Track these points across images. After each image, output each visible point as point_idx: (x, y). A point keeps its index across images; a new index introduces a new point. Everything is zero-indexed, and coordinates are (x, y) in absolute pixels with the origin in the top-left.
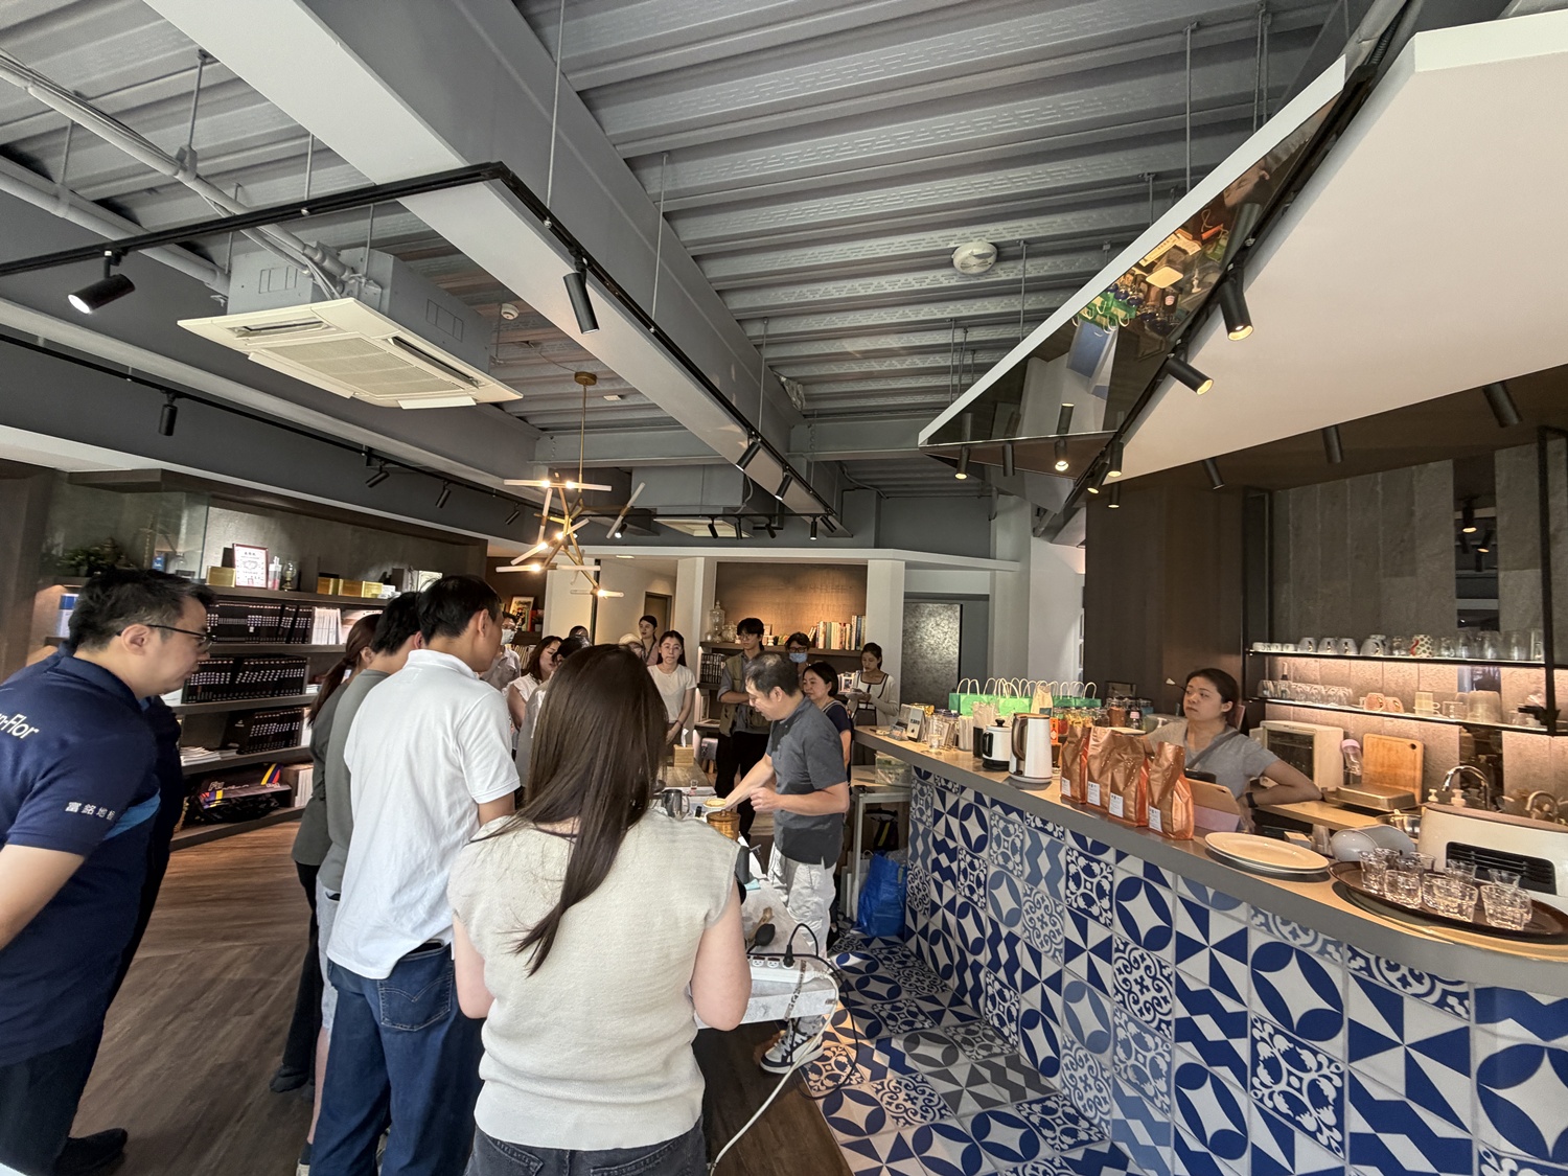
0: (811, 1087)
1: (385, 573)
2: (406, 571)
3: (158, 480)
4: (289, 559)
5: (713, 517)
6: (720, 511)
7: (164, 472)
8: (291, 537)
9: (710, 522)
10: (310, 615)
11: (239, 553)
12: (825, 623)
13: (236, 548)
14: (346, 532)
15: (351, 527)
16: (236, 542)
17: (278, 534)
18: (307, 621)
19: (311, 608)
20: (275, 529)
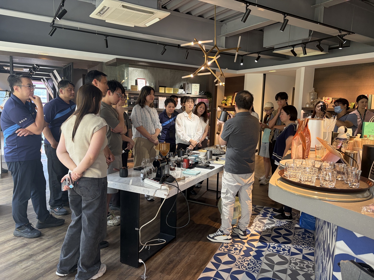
0: (219, 249)
1: (181, 85)
2: (186, 84)
3: (116, 61)
4: (152, 82)
5: (293, 46)
7: (117, 58)
8: (153, 75)
9: (293, 49)
10: (157, 99)
11: (139, 81)
13: (138, 79)
14: (168, 72)
15: (170, 70)
16: (138, 78)
17: (149, 74)
18: (157, 101)
19: (158, 97)
20: (148, 73)
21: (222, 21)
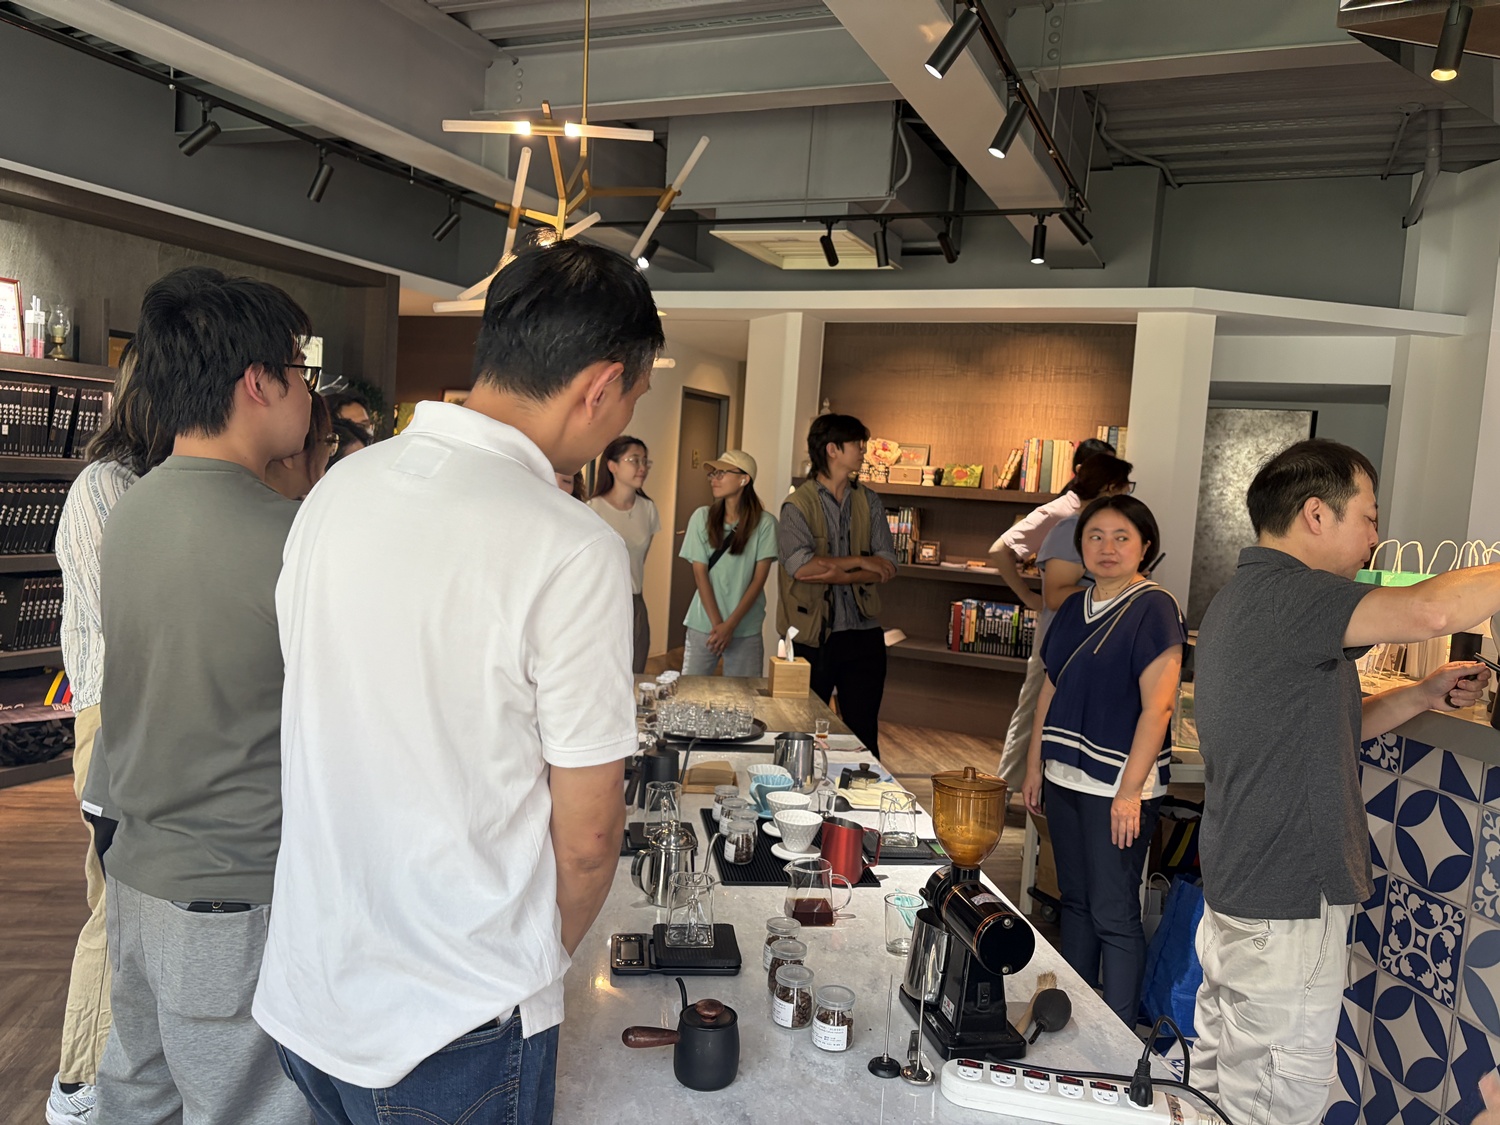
4: (57, 301)
5: (829, 222)
6: (843, 210)
8: (57, 260)
9: (825, 232)
10: (100, 407)
12: (1041, 443)
17: (34, 255)
18: (96, 418)
19: (101, 395)
20: (29, 245)
21: (500, 43)
